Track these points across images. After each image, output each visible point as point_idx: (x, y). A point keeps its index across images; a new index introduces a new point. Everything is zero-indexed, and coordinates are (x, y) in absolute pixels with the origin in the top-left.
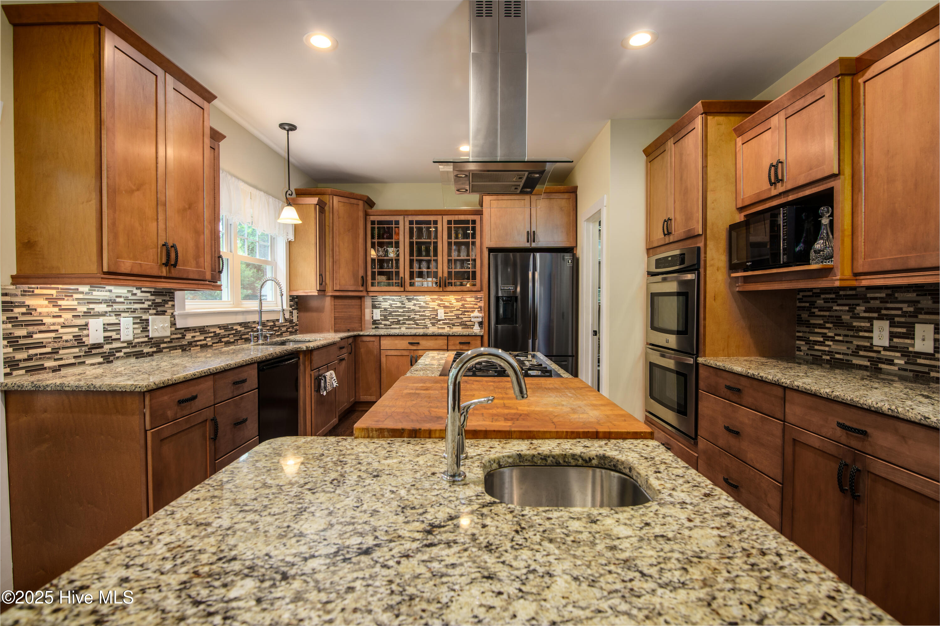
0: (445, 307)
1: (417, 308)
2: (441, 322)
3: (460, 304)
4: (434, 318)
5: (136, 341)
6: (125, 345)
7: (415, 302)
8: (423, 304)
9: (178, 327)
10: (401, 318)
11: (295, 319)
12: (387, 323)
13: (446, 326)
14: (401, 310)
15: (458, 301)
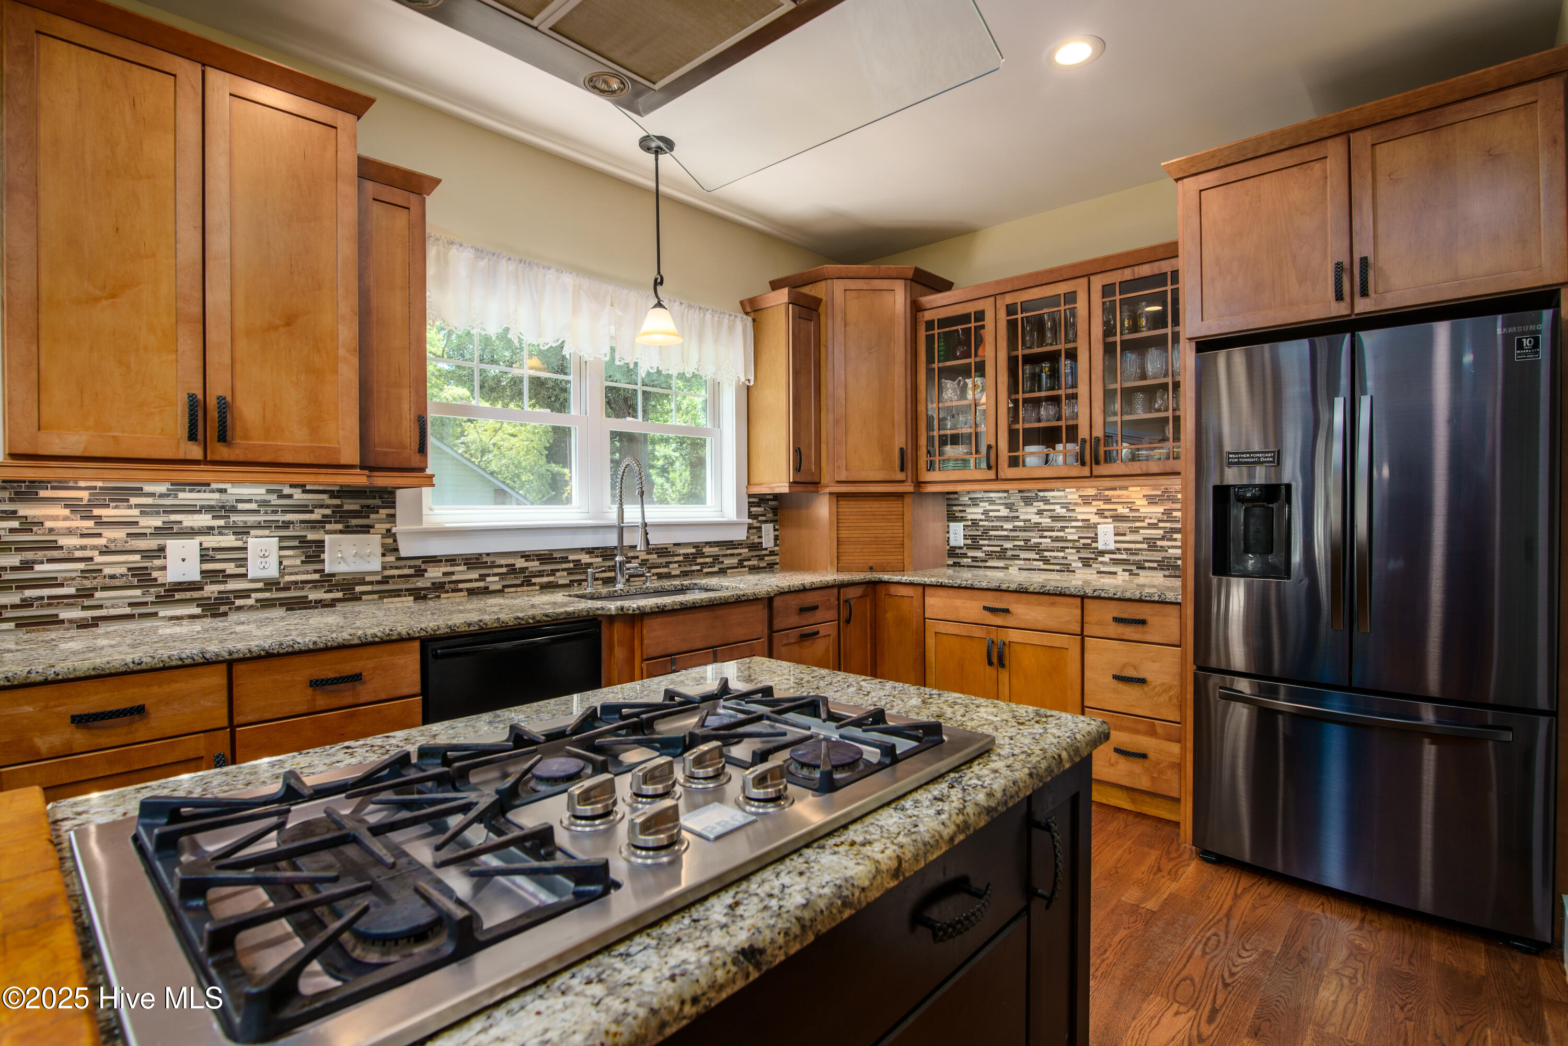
0: (1117, 518)
1: (1046, 521)
2: (1106, 558)
3: (1160, 509)
4: (1086, 547)
5: (288, 578)
6: (260, 585)
7: (1043, 506)
8: (1060, 511)
9: (403, 553)
10: (1008, 545)
11: (768, 541)
12: (979, 554)
13: (1118, 569)
14: (1008, 526)
15: (1152, 500)
